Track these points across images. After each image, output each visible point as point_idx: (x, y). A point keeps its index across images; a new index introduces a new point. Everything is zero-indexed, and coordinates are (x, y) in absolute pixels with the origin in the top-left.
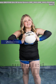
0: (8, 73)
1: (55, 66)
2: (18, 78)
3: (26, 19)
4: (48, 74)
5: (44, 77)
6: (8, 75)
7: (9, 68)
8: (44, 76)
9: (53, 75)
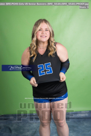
0: (10, 126)
5: (76, 131)
6: (10, 129)
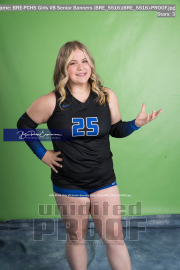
4: (161, 243)
5: (146, 250)
8: (146, 247)
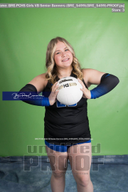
1: (125, 156)
2: (40, 184)
3: (60, 47)
7: (19, 160)
9: (123, 178)
